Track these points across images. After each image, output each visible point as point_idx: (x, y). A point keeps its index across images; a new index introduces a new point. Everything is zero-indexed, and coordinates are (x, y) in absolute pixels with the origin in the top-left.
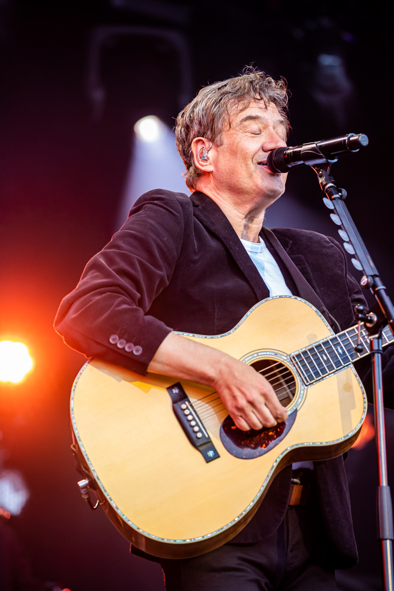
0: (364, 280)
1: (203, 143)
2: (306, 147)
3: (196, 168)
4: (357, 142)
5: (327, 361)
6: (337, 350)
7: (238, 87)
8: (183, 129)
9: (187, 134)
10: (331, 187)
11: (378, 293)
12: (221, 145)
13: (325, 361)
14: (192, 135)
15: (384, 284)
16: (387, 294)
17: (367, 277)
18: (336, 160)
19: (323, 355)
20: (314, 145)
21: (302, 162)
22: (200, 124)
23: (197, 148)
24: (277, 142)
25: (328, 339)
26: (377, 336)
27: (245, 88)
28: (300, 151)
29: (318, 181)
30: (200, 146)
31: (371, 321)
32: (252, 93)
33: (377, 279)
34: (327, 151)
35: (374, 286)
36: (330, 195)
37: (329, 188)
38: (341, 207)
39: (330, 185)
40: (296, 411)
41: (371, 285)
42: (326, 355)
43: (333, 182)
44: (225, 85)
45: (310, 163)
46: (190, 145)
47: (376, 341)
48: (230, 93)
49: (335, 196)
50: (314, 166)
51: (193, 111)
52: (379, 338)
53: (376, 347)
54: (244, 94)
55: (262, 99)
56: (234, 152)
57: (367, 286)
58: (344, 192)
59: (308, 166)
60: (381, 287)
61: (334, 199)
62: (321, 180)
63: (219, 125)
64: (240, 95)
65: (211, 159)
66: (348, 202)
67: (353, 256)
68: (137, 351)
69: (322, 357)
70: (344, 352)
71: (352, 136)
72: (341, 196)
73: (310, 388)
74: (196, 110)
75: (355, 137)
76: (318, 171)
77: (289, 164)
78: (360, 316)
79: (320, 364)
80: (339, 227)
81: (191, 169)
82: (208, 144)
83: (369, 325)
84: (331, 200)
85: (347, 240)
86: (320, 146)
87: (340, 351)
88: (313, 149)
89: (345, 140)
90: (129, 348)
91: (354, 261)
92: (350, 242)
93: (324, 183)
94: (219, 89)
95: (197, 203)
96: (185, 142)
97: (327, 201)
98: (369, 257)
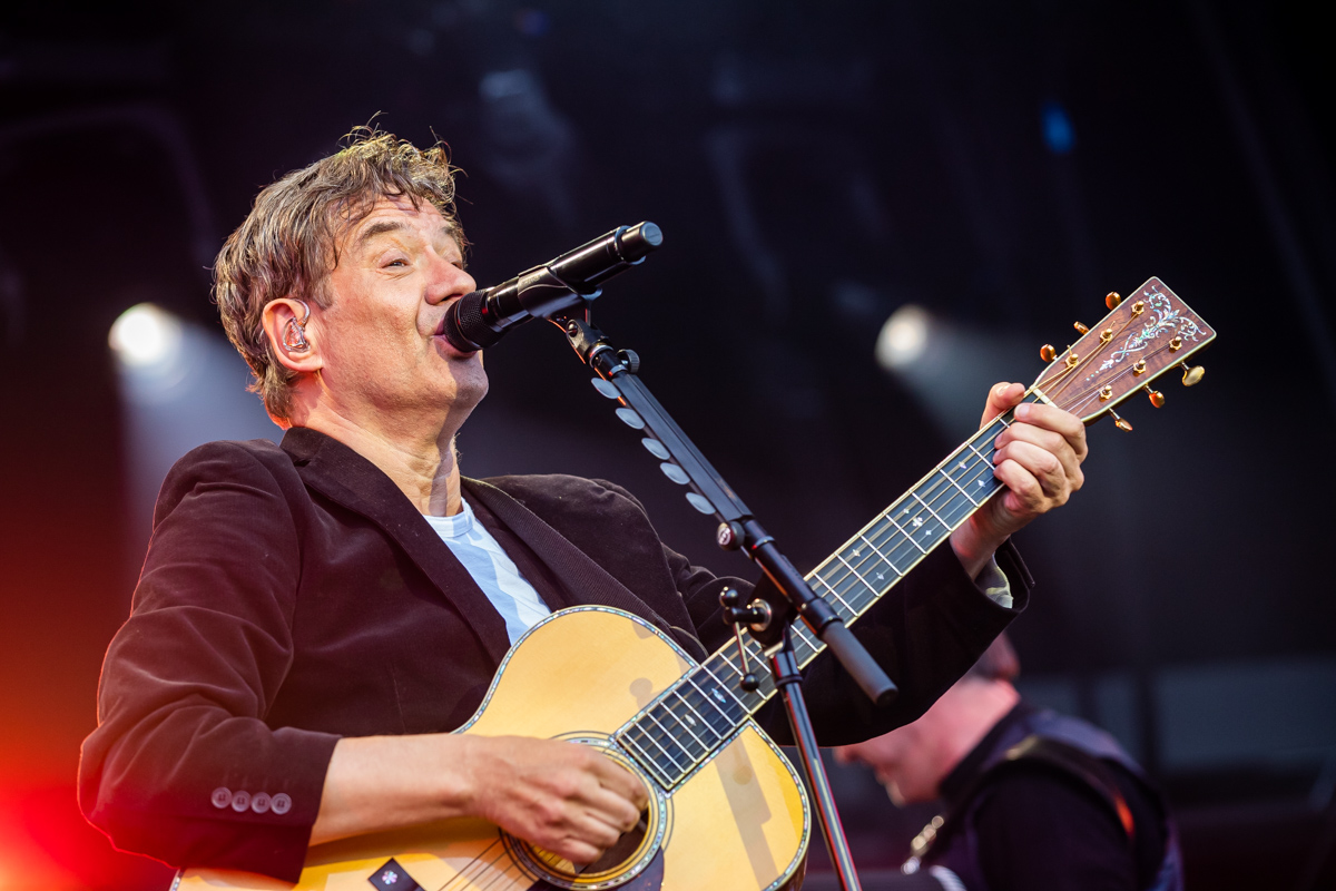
0: (724, 533)
1: (288, 310)
2: (526, 281)
3: (282, 369)
4: (638, 244)
5: (699, 727)
6: (712, 696)
7: (344, 175)
8: (233, 287)
9: (245, 297)
10: (601, 352)
11: (759, 553)
12: (329, 305)
13: (693, 728)
14: (258, 295)
15: (768, 533)
16: (781, 552)
17: (729, 525)
18: (598, 294)
19: (687, 717)
20: (545, 272)
21: (524, 314)
22: (274, 267)
23: (275, 324)
24: (453, 279)
25: (688, 678)
26: (780, 645)
27: (359, 174)
28: (516, 291)
29: (569, 345)
30: (282, 320)
31: (760, 618)
32: (378, 184)
33: (751, 524)
34: (575, 277)
35: (749, 540)
36: (605, 369)
37: (597, 354)
38: (634, 389)
39: (598, 347)
40: (660, 852)
41: (741, 539)
42: (692, 714)
43: (603, 341)
44: (315, 175)
45: (544, 311)
46: (258, 318)
47: (781, 659)
48: (327, 189)
49: (616, 369)
50: (554, 316)
51: (251, 243)
52: (788, 648)
53: (785, 672)
54: (359, 188)
55: (403, 192)
56: (367, 315)
57: (734, 543)
58: (634, 357)
59: (540, 318)
60: (764, 539)
61: (616, 375)
62: (577, 342)
63: (316, 259)
64: (351, 191)
65: (313, 342)
66: (646, 375)
67: (687, 488)
68: (280, 805)
69: (685, 720)
70: (728, 697)
71: (624, 232)
72: (628, 366)
73: (678, 795)
74: (259, 240)
75: (632, 233)
76: (565, 325)
77: (494, 324)
78: (735, 611)
79: (685, 737)
80: (642, 434)
81: (271, 373)
82: (299, 309)
83: (757, 627)
84: (609, 378)
85: (666, 456)
86: (559, 270)
87: (720, 697)
88: (543, 280)
89: (611, 245)
90: (260, 804)
91: (692, 498)
92: (673, 460)
93: (585, 347)
94: (302, 185)
95: (303, 454)
96: (243, 315)
97: (600, 384)
98: (722, 482)
